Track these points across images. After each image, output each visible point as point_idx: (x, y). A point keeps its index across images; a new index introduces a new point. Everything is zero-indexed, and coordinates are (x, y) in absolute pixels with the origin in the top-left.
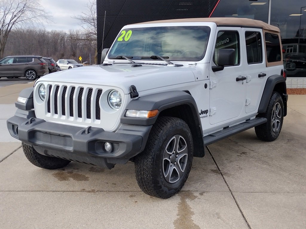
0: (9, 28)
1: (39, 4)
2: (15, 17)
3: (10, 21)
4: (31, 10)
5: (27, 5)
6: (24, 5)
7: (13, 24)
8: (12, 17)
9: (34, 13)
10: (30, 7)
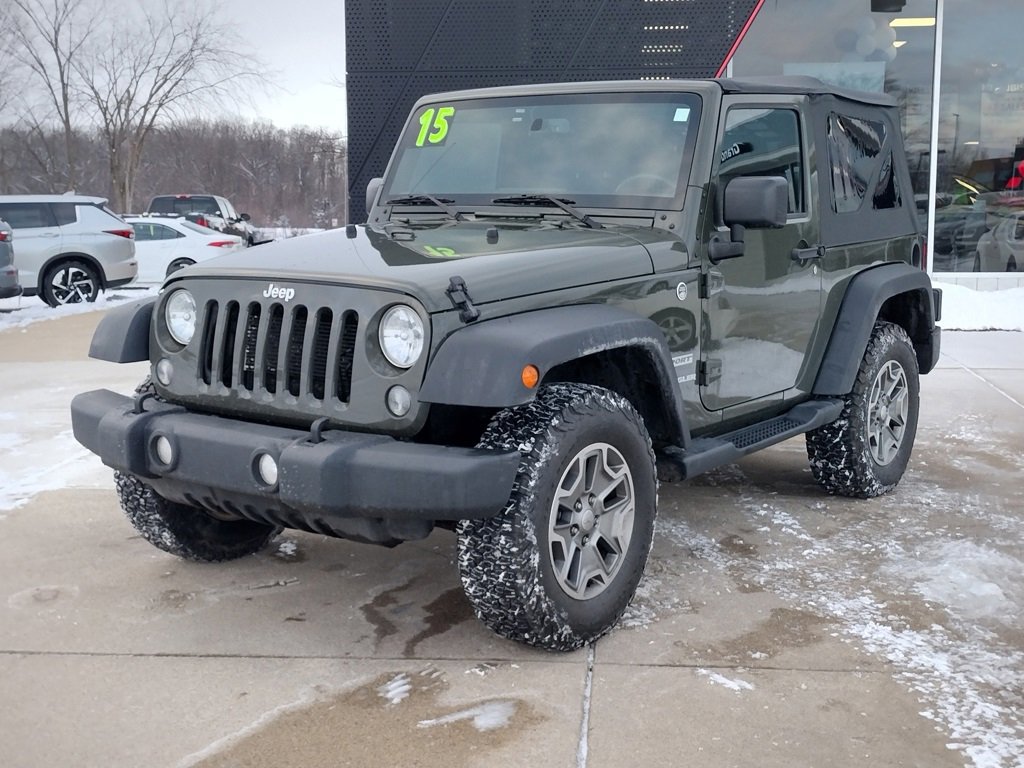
0: (148, 118)
1: (238, 36)
2: (164, 82)
3: (151, 96)
4: (216, 57)
5: (202, 41)
6: (191, 42)
7: (160, 105)
8: (156, 83)
9: (223, 66)
10: (210, 47)
